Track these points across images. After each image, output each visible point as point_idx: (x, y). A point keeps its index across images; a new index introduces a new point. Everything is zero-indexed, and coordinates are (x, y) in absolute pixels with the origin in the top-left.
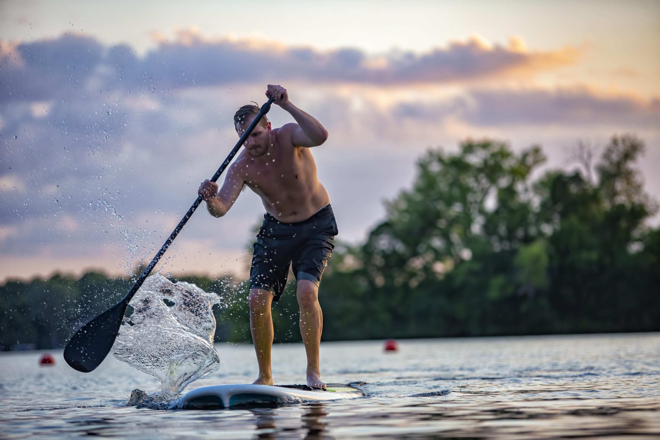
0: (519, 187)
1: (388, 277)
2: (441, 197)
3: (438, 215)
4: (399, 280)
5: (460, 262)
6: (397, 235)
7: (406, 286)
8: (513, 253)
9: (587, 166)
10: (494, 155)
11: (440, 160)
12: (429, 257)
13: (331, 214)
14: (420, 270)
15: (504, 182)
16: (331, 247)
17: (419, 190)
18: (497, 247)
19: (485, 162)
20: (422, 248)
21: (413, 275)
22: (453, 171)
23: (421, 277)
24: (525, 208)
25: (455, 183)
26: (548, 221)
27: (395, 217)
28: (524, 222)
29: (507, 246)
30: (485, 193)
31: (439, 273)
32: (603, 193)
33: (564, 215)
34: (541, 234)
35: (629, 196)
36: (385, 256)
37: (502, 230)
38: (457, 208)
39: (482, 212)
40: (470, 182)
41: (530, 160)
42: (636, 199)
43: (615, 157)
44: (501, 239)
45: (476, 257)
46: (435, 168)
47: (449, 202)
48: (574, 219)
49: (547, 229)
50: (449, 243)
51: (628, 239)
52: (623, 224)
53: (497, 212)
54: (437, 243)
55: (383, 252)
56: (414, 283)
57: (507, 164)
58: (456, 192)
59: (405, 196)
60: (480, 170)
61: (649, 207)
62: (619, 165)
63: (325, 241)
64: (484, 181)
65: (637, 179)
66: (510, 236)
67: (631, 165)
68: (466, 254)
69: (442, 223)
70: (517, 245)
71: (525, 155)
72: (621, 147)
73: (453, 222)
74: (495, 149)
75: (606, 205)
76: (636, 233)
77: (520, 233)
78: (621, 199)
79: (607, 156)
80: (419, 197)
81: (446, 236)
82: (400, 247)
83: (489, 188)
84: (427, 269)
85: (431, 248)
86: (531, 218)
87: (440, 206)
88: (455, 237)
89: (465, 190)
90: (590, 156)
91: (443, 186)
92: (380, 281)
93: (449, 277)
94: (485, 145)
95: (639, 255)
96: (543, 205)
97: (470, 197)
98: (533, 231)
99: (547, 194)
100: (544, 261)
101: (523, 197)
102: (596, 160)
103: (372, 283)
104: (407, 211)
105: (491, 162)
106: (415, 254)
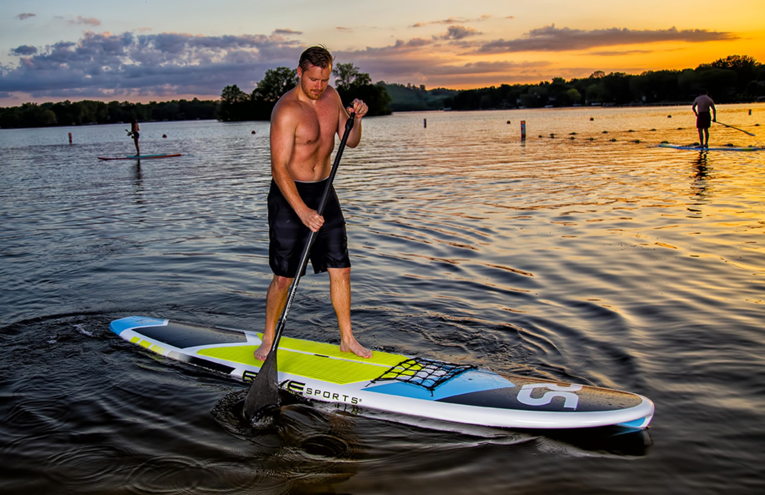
0: (292, 79)
3: (271, 87)
4: (261, 104)
6: (260, 92)
10: (285, 71)
11: (272, 72)
15: (288, 78)
17: (266, 80)
19: (283, 73)
21: (264, 102)
22: (275, 75)
25: (276, 78)
27: (260, 87)
38: (276, 85)
39: (283, 86)
40: (279, 78)
46: (270, 74)
47: (274, 83)
50: (275, 94)
53: (286, 86)
55: (257, 96)
57: (289, 74)
59: (263, 82)
60: (282, 75)
64: (283, 78)
69: (272, 89)
71: (294, 71)
73: (275, 88)
80: (266, 82)
81: (273, 92)
82: (261, 95)
83: (284, 80)
84: (269, 101)
85: (269, 95)
87: (272, 84)
89: (278, 80)
91: (272, 79)
94: (283, 68)
97: (280, 82)
101: (293, 82)
104: (262, 86)
105: (285, 73)
106: (265, 97)
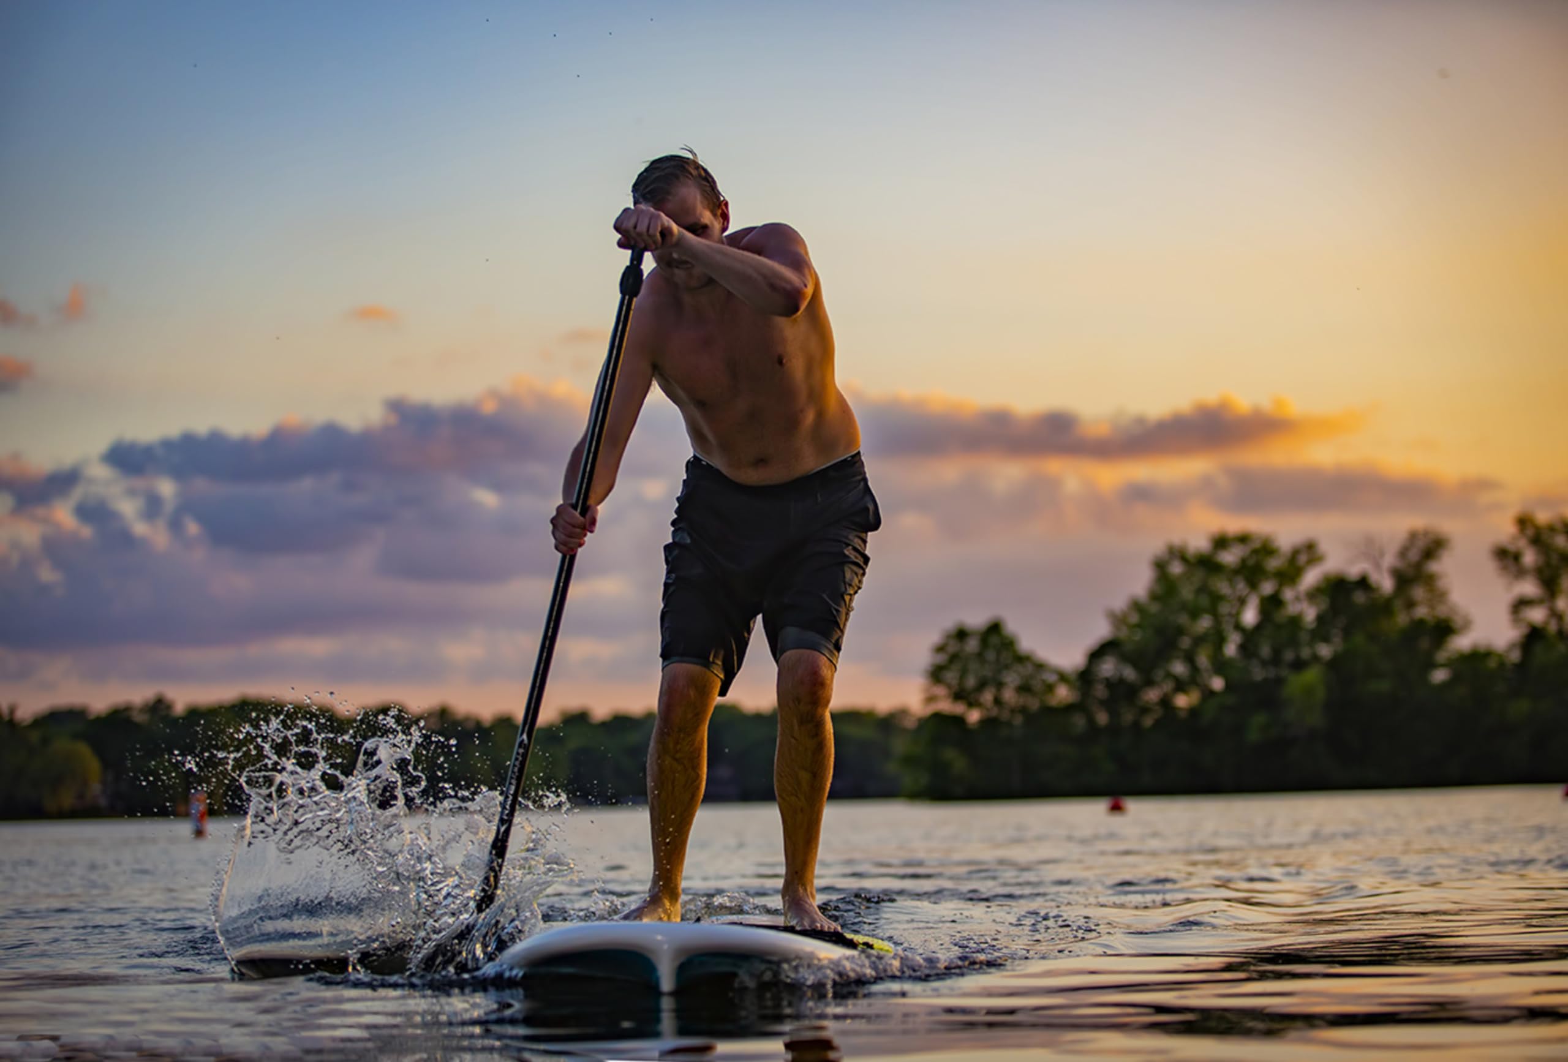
0: (1288, 594)
1: (1114, 714)
2: (1184, 607)
3: (1180, 631)
4: (1128, 717)
5: (1209, 694)
6: (1125, 659)
7: (1136, 725)
8: (1279, 681)
9: (1377, 566)
10: (1255, 552)
11: (1183, 559)
12: (1168, 686)
13: (859, 478)
14: (1157, 704)
15: (1268, 588)
16: (860, 561)
17: (1154, 597)
18: (1258, 674)
19: (1244, 561)
20: (1159, 674)
21: (1145, 710)
22: (1199, 575)
23: (1159, 712)
24: (1295, 621)
25: (1203, 589)
26: (1326, 639)
27: (1124, 634)
28: (1293, 642)
29: (1271, 673)
30: (1242, 602)
31: (1180, 709)
32: (1398, 604)
33: (1347, 633)
34: (1316, 658)
35: (1432, 607)
36: (1109, 683)
37: (1265, 651)
38: (1205, 623)
39: (1238, 627)
40: (1223, 587)
41: (1303, 558)
42: (1442, 611)
43: (1414, 555)
44: (1264, 663)
45: (1229, 687)
46: (1176, 569)
47: (1195, 614)
48: (1359, 639)
49: (1325, 651)
50: (1194, 669)
51: (1431, 665)
52: (1424, 643)
53: (1258, 627)
54: (1179, 668)
55: (1107, 679)
56: (1148, 721)
57: (1273, 564)
58: (1204, 601)
59: (1136, 606)
60: (1236, 572)
61: (1458, 621)
62: (1419, 566)
63: (848, 545)
64: (1241, 586)
65: (1441, 584)
66: (1276, 660)
67: (1434, 567)
68: (1217, 683)
69: (1185, 643)
70: (1284, 672)
71: (1295, 553)
72: (1421, 544)
73: (1199, 640)
74: (1257, 545)
75: (1402, 619)
76: (1442, 656)
77: (1289, 655)
78: (1421, 612)
79: (1403, 553)
80: (1153, 607)
81: (1190, 658)
82: (1129, 673)
83: (1247, 595)
84: (1166, 702)
85: (1169, 675)
86: (1304, 637)
87: (1183, 619)
88: (1203, 660)
89: (1217, 599)
90: (1382, 554)
91: (1187, 593)
92: (1102, 718)
93: (1193, 712)
94: (1243, 539)
95: (1445, 685)
96: (1320, 619)
97: (1224, 609)
98: (1306, 653)
99: (1324, 603)
100: (1321, 694)
101: (1292, 609)
102: (1389, 560)
103: (1091, 721)
104: (1138, 626)
105: (1251, 562)
106: (1149, 683)
